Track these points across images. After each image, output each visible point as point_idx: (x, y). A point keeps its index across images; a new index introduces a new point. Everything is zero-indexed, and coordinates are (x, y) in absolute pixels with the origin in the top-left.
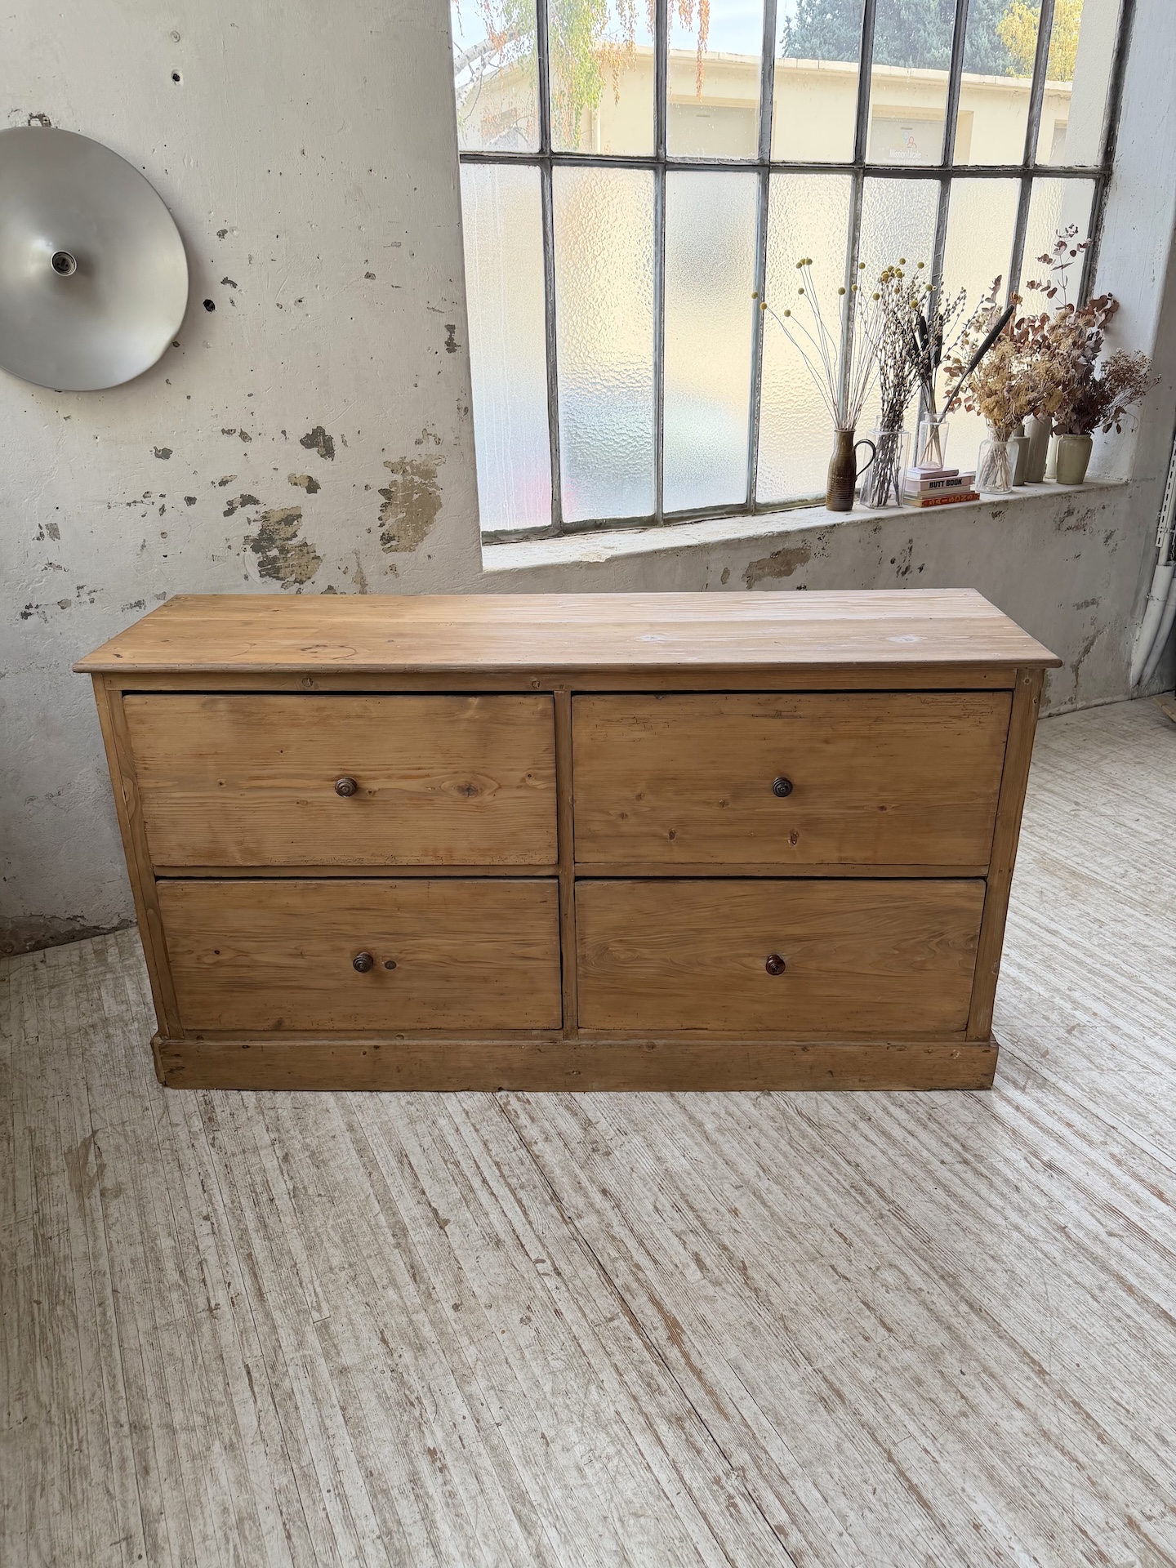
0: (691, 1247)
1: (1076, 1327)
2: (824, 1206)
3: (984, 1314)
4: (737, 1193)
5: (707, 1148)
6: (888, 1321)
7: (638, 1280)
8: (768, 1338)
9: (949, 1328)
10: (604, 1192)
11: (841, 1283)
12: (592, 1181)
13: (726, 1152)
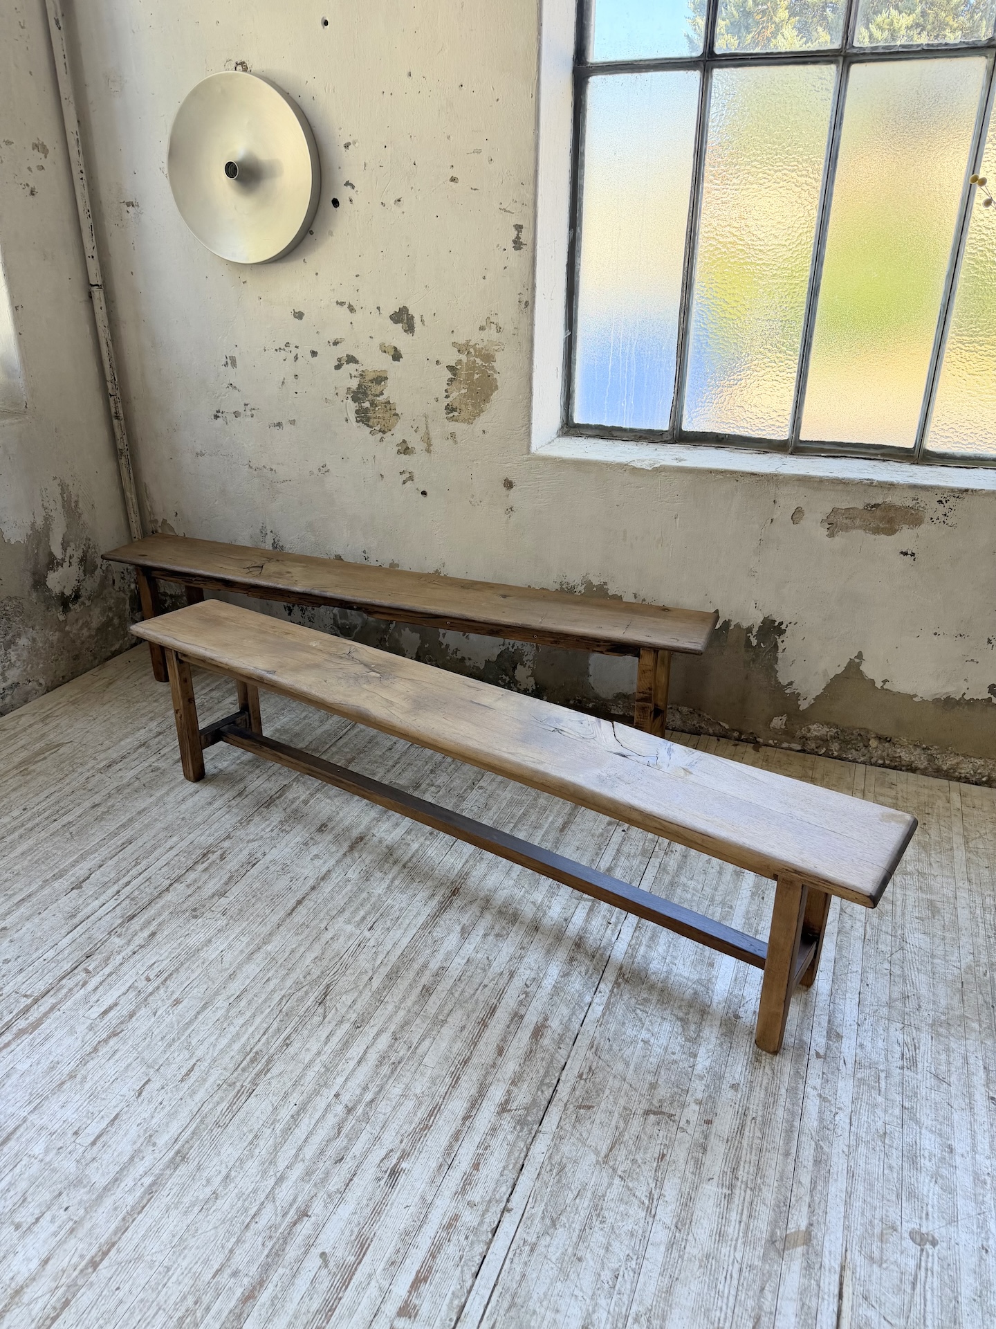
0: (123, 999)
1: (168, 1271)
2: (220, 1047)
3: (148, 1197)
4: (200, 994)
5: (241, 958)
6: (102, 1140)
7: (71, 990)
8: (48, 1078)
9: (116, 1180)
10: (153, 934)
12: (160, 924)
13: (244, 969)
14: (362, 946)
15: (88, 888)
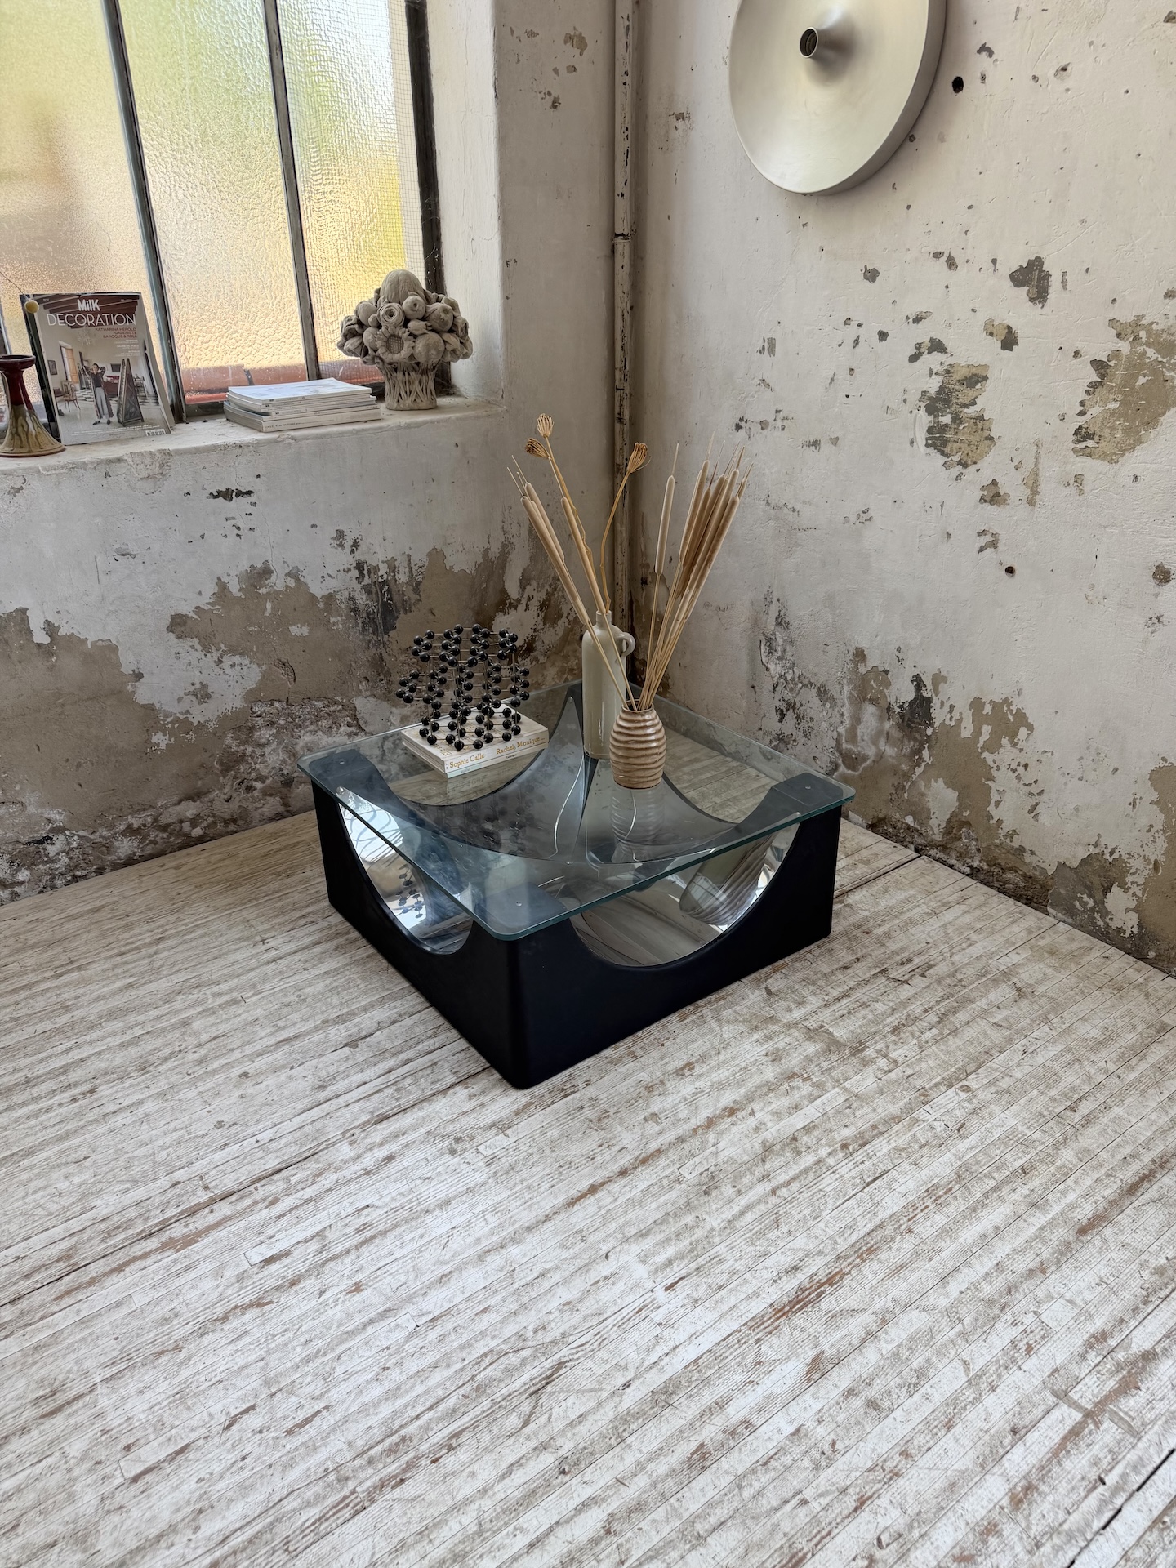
0: (301, 1248)
2: (365, 1398)
4: (389, 1290)
5: (471, 1252)
6: (148, 1478)
7: (255, 1203)
8: (152, 1334)
10: (390, 1158)
11: (223, 1420)
12: (406, 1146)
13: (465, 1274)
14: (643, 1314)
15: (362, 1053)
